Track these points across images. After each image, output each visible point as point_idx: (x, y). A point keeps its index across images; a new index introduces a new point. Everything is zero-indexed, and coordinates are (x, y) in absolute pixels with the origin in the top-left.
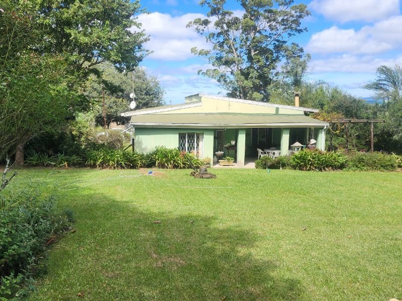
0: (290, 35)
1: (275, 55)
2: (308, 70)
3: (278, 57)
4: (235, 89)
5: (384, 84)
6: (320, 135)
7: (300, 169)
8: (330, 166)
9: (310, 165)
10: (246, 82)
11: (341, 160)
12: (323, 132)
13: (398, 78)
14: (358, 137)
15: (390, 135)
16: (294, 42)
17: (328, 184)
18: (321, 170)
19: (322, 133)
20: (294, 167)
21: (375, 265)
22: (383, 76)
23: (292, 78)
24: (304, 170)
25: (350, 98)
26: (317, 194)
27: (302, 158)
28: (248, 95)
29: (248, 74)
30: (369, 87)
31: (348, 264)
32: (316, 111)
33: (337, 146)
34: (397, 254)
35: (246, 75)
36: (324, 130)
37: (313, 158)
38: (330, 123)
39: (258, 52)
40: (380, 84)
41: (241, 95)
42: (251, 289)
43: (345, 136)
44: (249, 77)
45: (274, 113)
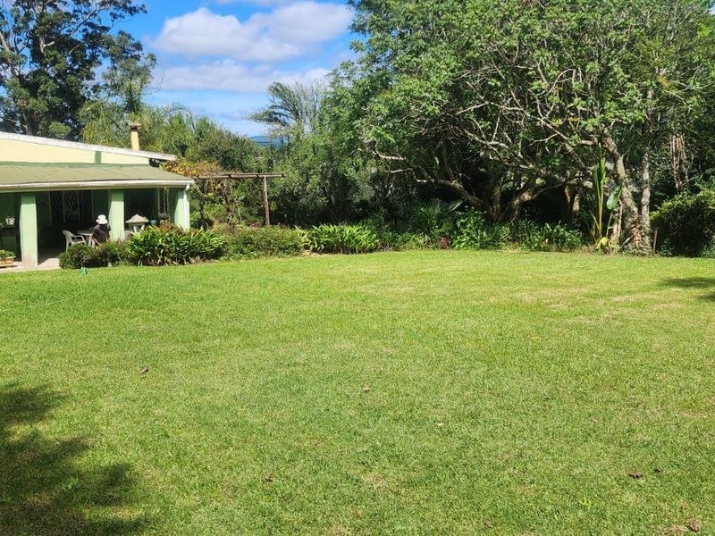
0: (115, 16)
1: (88, 52)
2: (153, 83)
3: (94, 57)
4: (12, 115)
5: (280, 114)
6: (180, 201)
7: (146, 264)
8: (198, 254)
9: (163, 255)
10: (32, 101)
11: (217, 242)
12: (185, 196)
13: (301, 105)
14: (246, 202)
15: (296, 198)
16: (123, 30)
17: (193, 286)
18: (182, 262)
19: (183, 197)
20: (134, 261)
21: (261, 412)
22: (279, 101)
23: (124, 96)
24: (152, 265)
25: (229, 135)
26: (172, 306)
27: (148, 243)
28: (40, 127)
29: (37, 85)
30: (257, 118)
31: (217, 419)
32: (172, 158)
33: (212, 218)
34: (294, 389)
35: (31, 86)
36: (187, 192)
37: (168, 242)
38: (195, 180)
39: (53, 43)
40: (275, 113)
41: (26, 127)
42: (32, 499)
43: (224, 202)
44: (39, 90)
45: (93, 161)
